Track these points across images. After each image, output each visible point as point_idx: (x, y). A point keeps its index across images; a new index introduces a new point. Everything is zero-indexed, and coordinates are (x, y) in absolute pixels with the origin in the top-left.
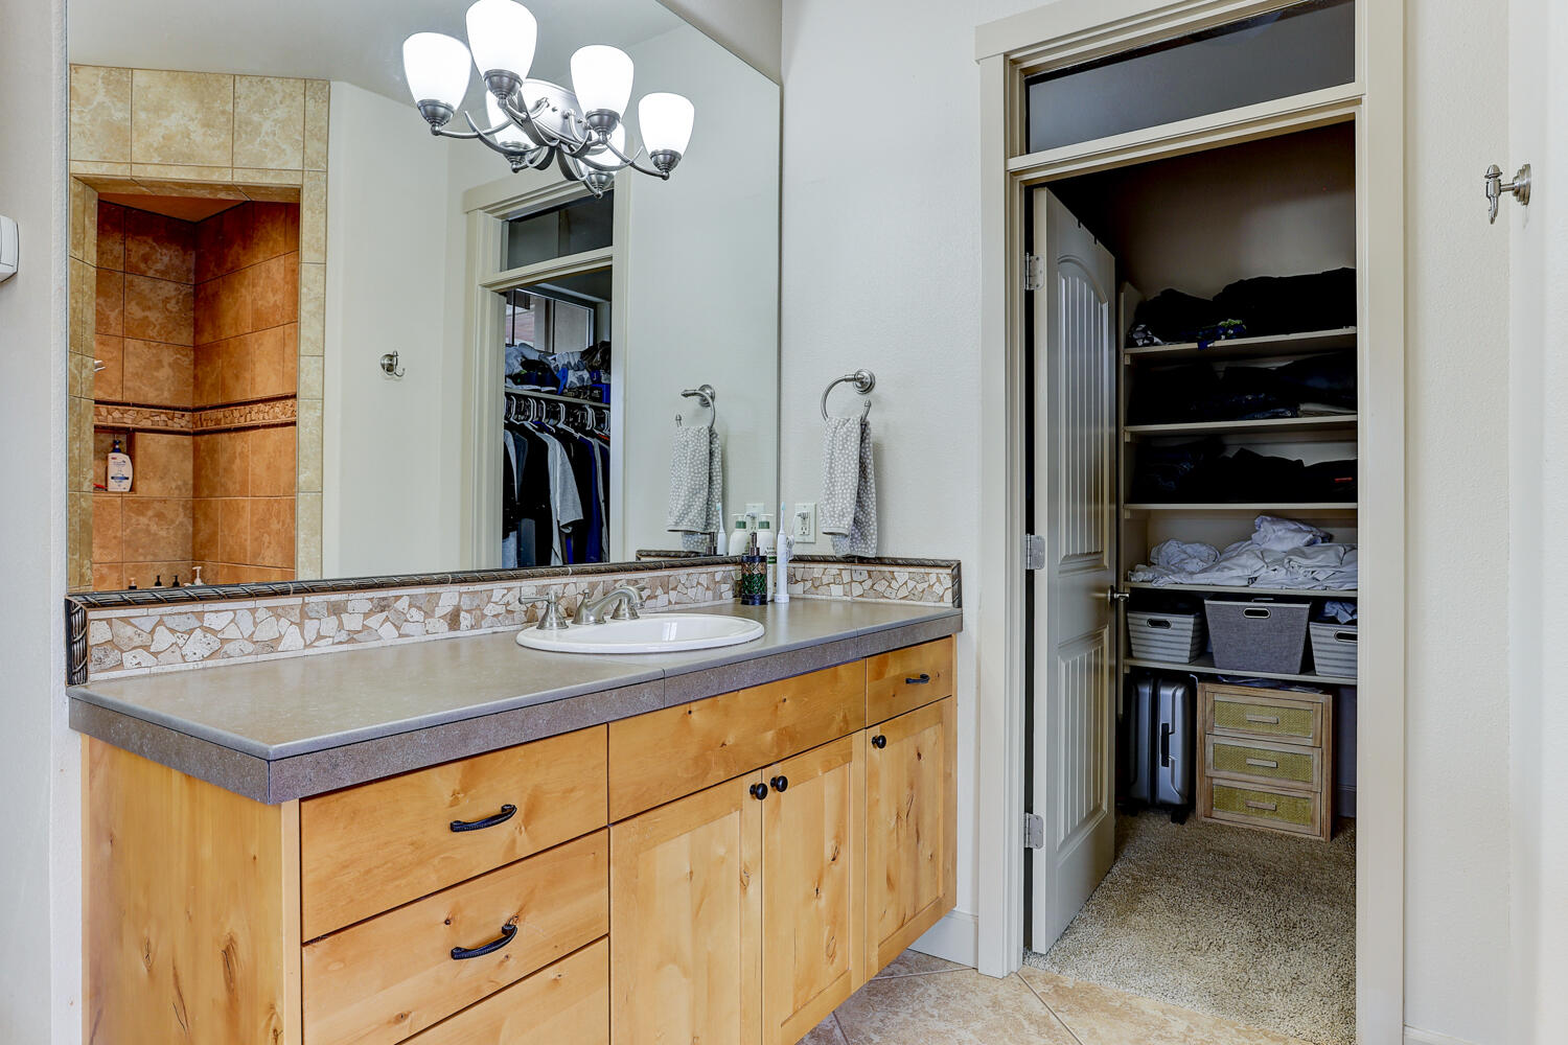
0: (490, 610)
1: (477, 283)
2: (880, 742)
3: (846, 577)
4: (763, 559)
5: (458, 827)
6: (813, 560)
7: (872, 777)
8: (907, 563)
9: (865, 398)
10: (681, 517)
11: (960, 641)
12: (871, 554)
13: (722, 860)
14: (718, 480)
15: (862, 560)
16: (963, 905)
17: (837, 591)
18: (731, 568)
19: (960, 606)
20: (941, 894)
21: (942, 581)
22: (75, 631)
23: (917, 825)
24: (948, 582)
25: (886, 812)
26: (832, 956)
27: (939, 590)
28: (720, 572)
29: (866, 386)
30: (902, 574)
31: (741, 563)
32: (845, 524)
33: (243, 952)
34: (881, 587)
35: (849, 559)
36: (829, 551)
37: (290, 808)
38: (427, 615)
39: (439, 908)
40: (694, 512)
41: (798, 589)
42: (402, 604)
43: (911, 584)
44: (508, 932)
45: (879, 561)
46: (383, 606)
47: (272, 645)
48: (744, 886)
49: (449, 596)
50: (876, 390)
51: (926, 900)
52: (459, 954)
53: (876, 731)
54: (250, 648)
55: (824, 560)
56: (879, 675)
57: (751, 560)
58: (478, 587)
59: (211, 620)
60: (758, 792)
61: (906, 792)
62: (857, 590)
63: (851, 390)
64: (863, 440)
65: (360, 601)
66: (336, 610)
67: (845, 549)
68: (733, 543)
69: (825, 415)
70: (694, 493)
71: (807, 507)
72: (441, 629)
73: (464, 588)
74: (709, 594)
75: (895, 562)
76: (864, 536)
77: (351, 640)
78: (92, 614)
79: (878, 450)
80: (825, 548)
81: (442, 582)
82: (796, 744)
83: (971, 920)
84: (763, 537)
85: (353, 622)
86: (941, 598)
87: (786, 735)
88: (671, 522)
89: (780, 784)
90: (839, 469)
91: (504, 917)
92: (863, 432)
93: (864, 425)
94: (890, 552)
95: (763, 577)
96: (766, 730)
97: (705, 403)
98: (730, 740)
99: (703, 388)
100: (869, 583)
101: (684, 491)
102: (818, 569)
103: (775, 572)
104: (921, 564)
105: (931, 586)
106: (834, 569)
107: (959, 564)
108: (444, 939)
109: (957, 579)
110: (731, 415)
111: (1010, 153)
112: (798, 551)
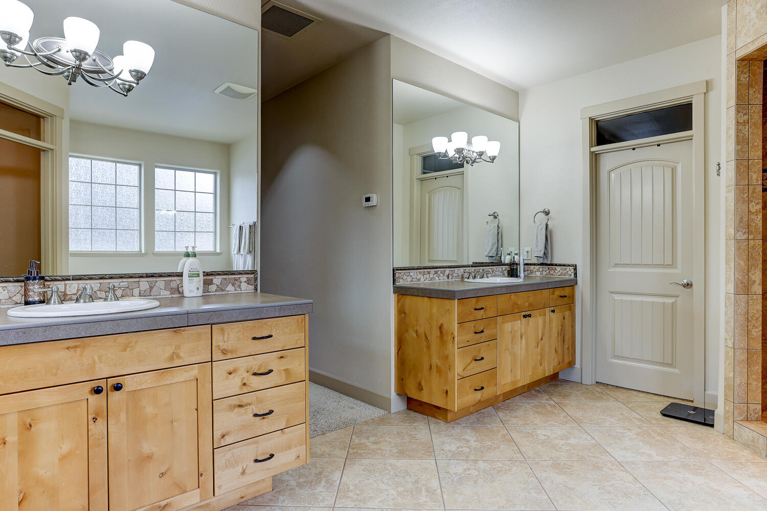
0: (455, 275)
1: (415, 177)
2: (553, 311)
3: (541, 270)
4: (517, 264)
5: (476, 309)
6: (531, 264)
7: (551, 321)
8: (560, 265)
9: (547, 217)
10: (489, 252)
11: (576, 287)
12: (549, 262)
13: (517, 331)
14: (500, 241)
15: (546, 265)
16: (577, 365)
17: (538, 274)
18: (507, 266)
19: (576, 277)
20: (571, 360)
21: (571, 271)
22: (394, 275)
23: (564, 337)
24: (573, 271)
25: (555, 331)
26: (541, 364)
27: (570, 273)
28: (504, 267)
29: (547, 213)
30: (558, 268)
31: (510, 265)
32: (541, 254)
33: (445, 327)
34: (552, 272)
35: (542, 264)
36: (536, 262)
37: (456, 300)
38: (444, 275)
39: (473, 324)
40: (493, 250)
41: (526, 273)
42: (439, 272)
43: (561, 271)
44: (482, 332)
45: (552, 265)
46: (436, 273)
47: (419, 280)
48: (521, 338)
49: (447, 271)
50: (550, 215)
51: (567, 360)
52: (475, 333)
53: (552, 309)
54: (416, 280)
55: (534, 264)
56: (553, 294)
57: (513, 264)
58: (452, 269)
59: (411, 274)
60: (525, 316)
61: (560, 328)
62: (544, 273)
63: (543, 215)
64: (546, 230)
65: (432, 271)
66: (429, 273)
67: (541, 261)
68: (507, 259)
69: (535, 222)
70: (493, 245)
71: (529, 249)
72: (446, 278)
73: (450, 269)
74: (501, 274)
75: (556, 265)
76: (547, 257)
77: (431, 280)
78: (397, 271)
79: (551, 232)
80: (535, 261)
81: (446, 268)
82: (532, 307)
83: (580, 370)
84: (516, 257)
85: (431, 276)
86: (571, 275)
87: (530, 305)
88: (486, 253)
89: (530, 316)
90: (539, 238)
91: (482, 329)
92: (546, 227)
93: (547, 225)
94: (555, 262)
95: (517, 269)
96: (526, 302)
97: (495, 217)
98: (519, 304)
99: (494, 213)
100: (548, 271)
101: (490, 244)
102: (532, 267)
103: (520, 268)
104: (564, 265)
105: (567, 272)
106: (537, 267)
107: (576, 266)
108: (473, 330)
109: (575, 269)
110: (504, 221)
111: (591, 146)
112: (526, 262)
